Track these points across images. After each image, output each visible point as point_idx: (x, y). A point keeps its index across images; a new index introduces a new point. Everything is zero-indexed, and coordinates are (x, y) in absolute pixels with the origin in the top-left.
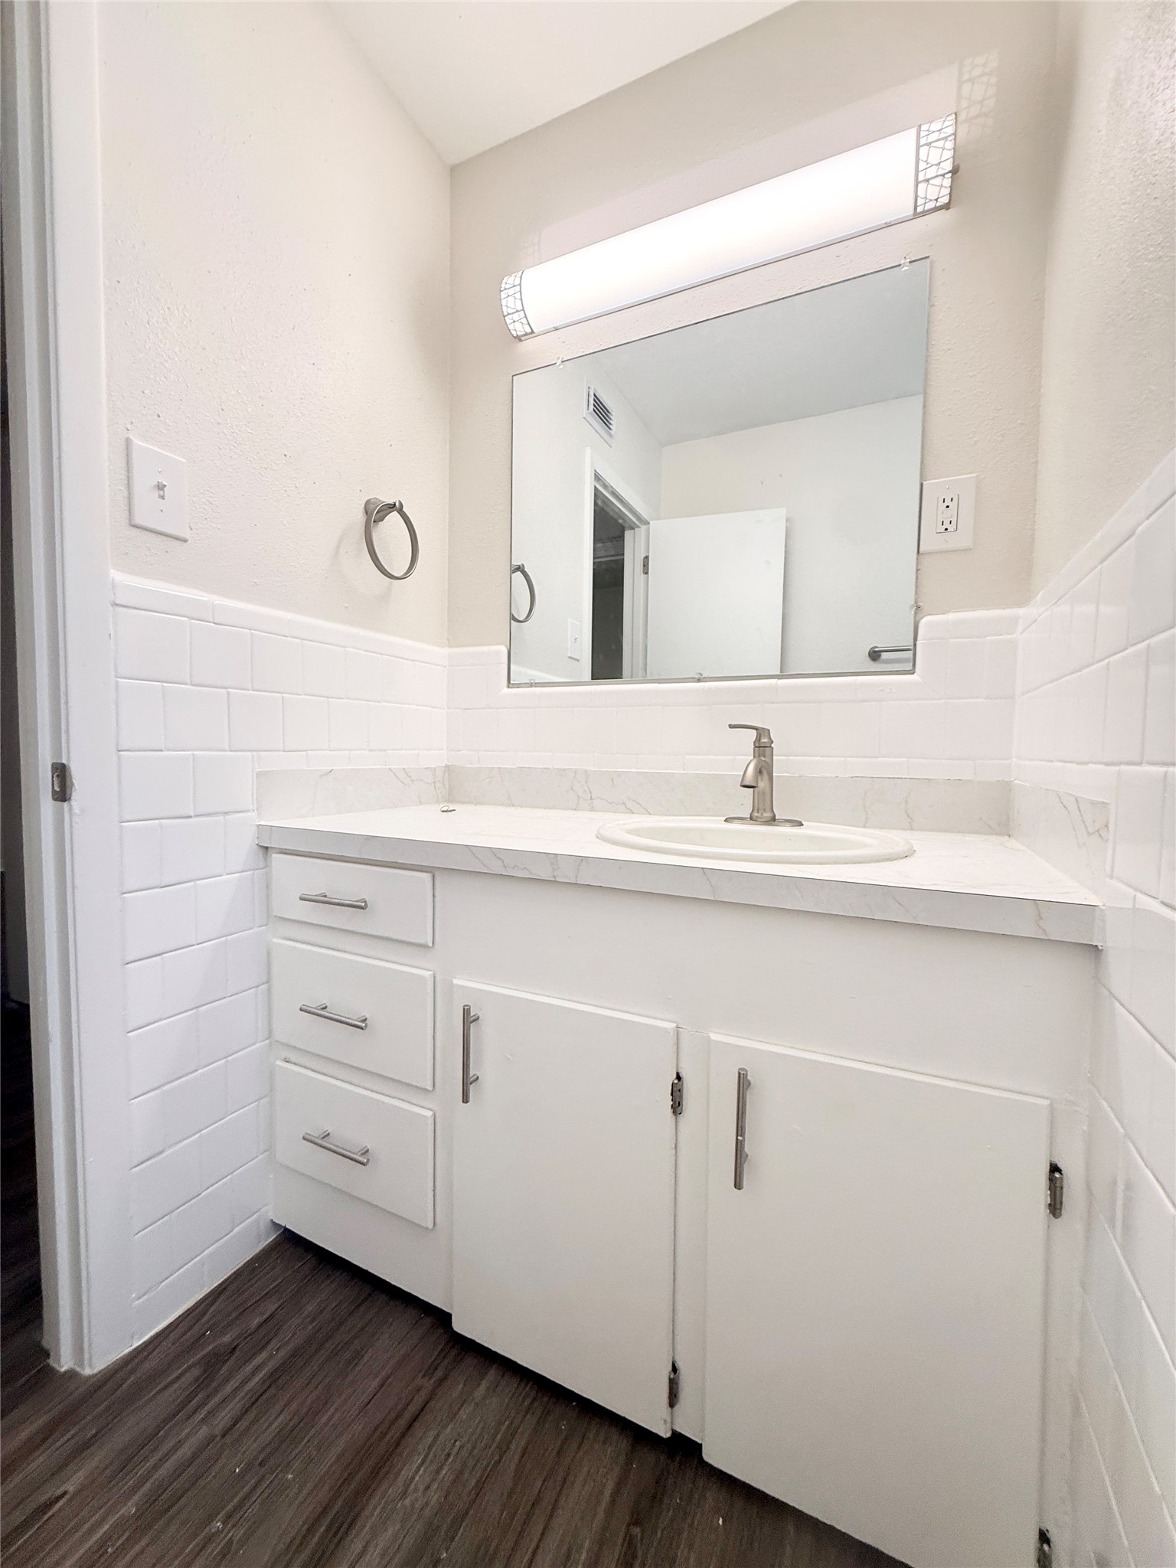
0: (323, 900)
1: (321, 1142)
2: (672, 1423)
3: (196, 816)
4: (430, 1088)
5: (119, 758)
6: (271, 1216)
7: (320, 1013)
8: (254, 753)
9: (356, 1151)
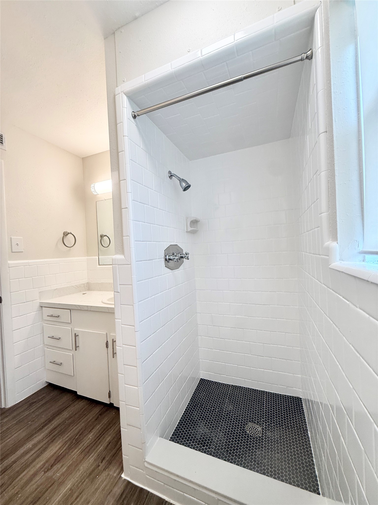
0: (52, 316)
1: (54, 363)
2: (110, 401)
3: (26, 302)
4: (72, 349)
5: (11, 294)
6: (46, 380)
7: (53, 338)
8: (39, 288)
9: (59, 363)
